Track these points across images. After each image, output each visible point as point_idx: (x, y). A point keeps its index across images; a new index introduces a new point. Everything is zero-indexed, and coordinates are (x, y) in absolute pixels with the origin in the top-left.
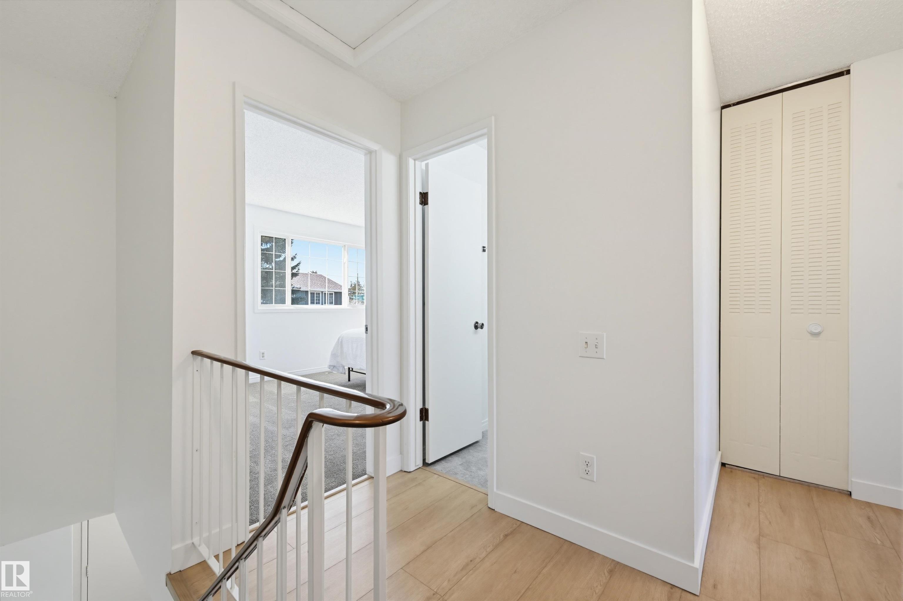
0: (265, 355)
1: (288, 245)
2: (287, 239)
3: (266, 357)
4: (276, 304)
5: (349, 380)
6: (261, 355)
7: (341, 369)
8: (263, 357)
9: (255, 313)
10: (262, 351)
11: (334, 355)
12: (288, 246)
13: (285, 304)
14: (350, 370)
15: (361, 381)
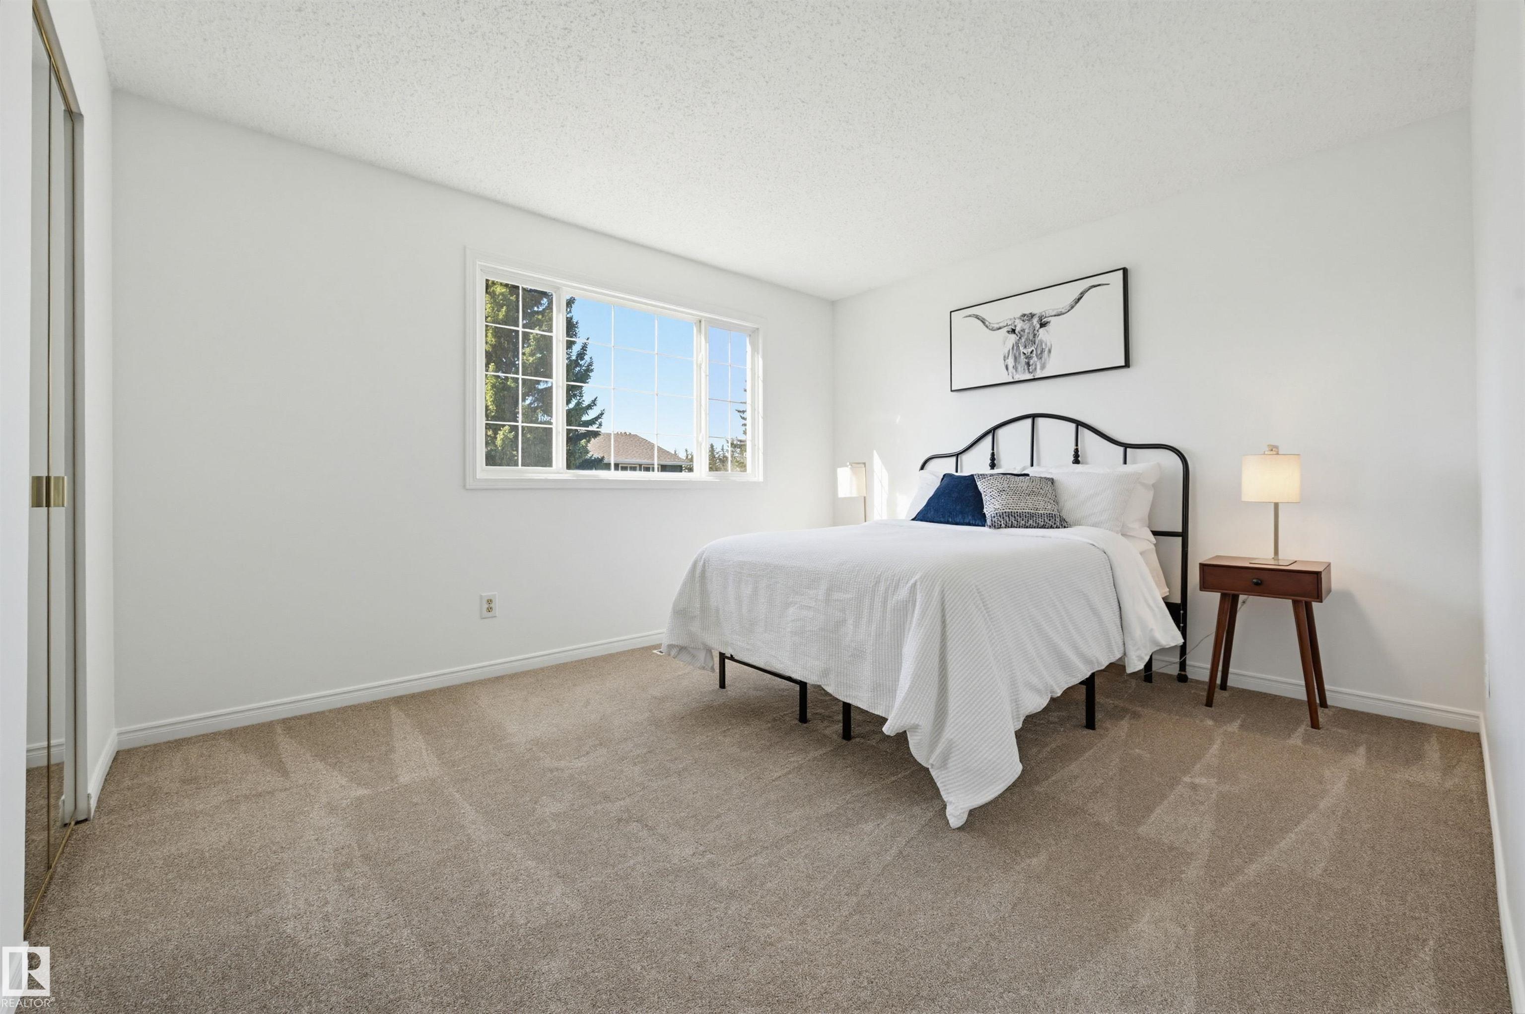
0: (496, 605)
1: (557, 310)
2: (555, 292)
3: (497, 611)
4: (525, 466)
5: (722, 685)
6: (486, 606)
7: (702, 655)
8: (490, 609)
9: (467, 489)
10: (487, 594)
11: (681, 614)
12: (559, 311)
13: (551, 465)
14: (723, 657)
15: (756, 689)
